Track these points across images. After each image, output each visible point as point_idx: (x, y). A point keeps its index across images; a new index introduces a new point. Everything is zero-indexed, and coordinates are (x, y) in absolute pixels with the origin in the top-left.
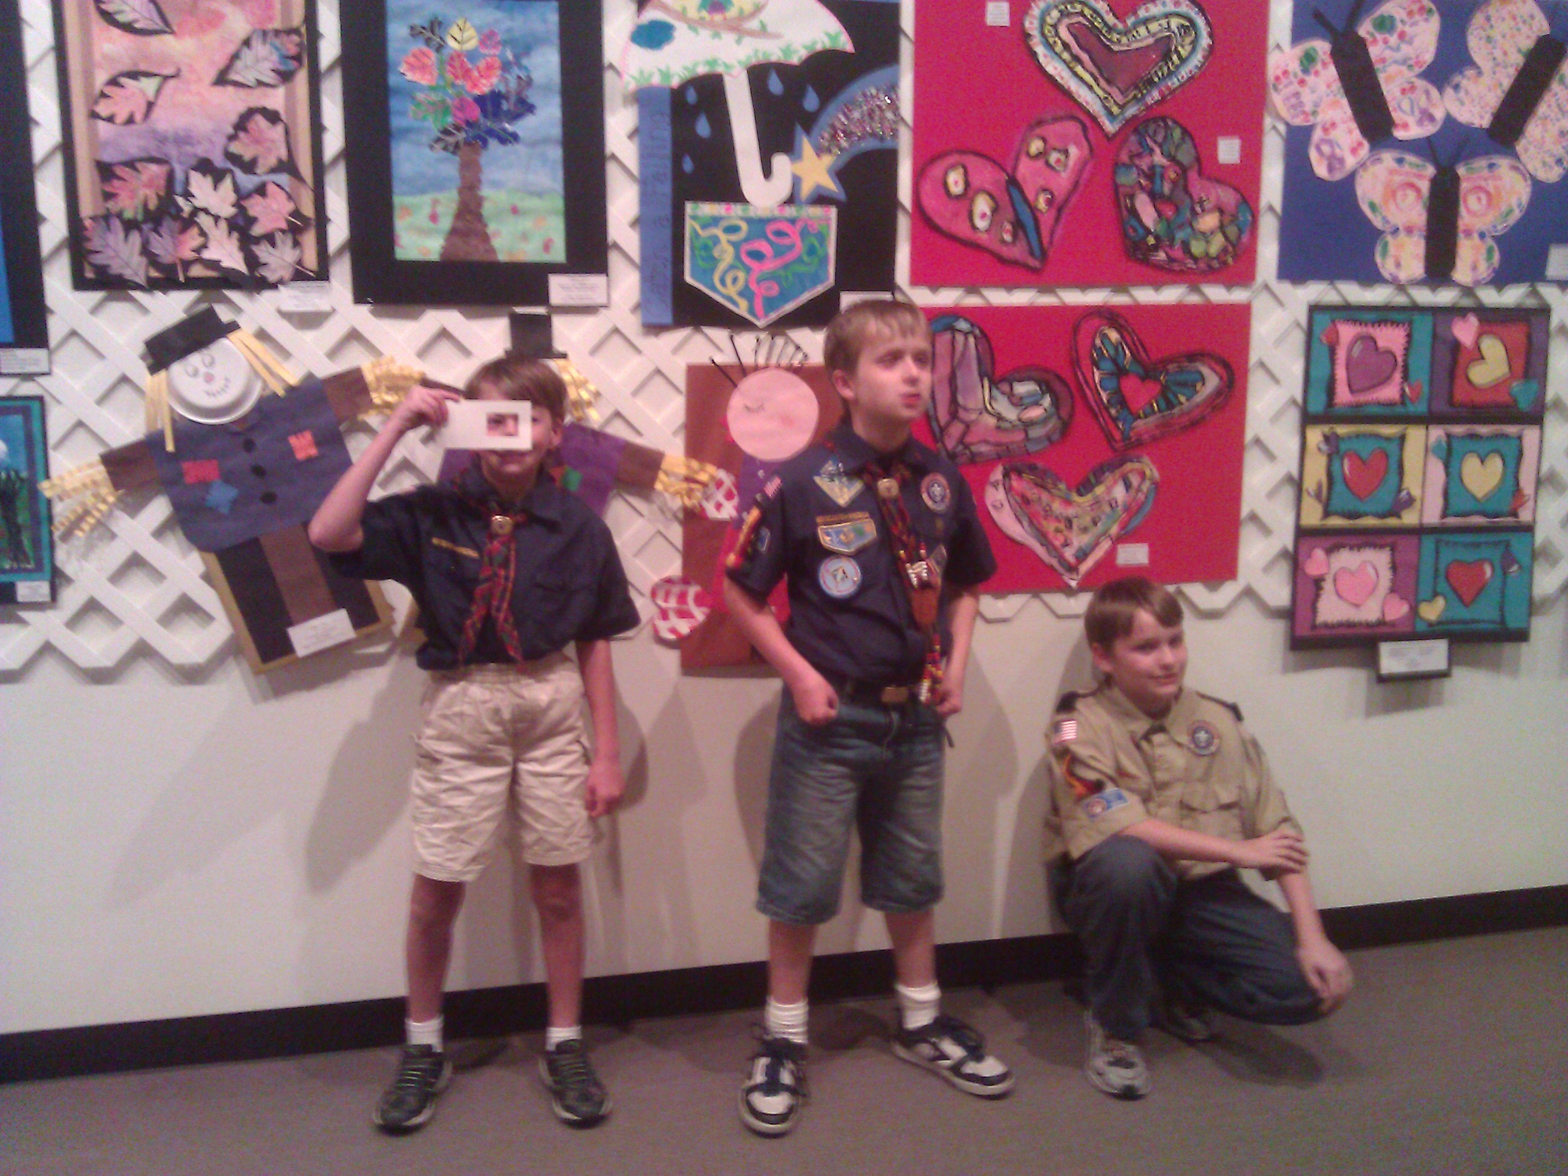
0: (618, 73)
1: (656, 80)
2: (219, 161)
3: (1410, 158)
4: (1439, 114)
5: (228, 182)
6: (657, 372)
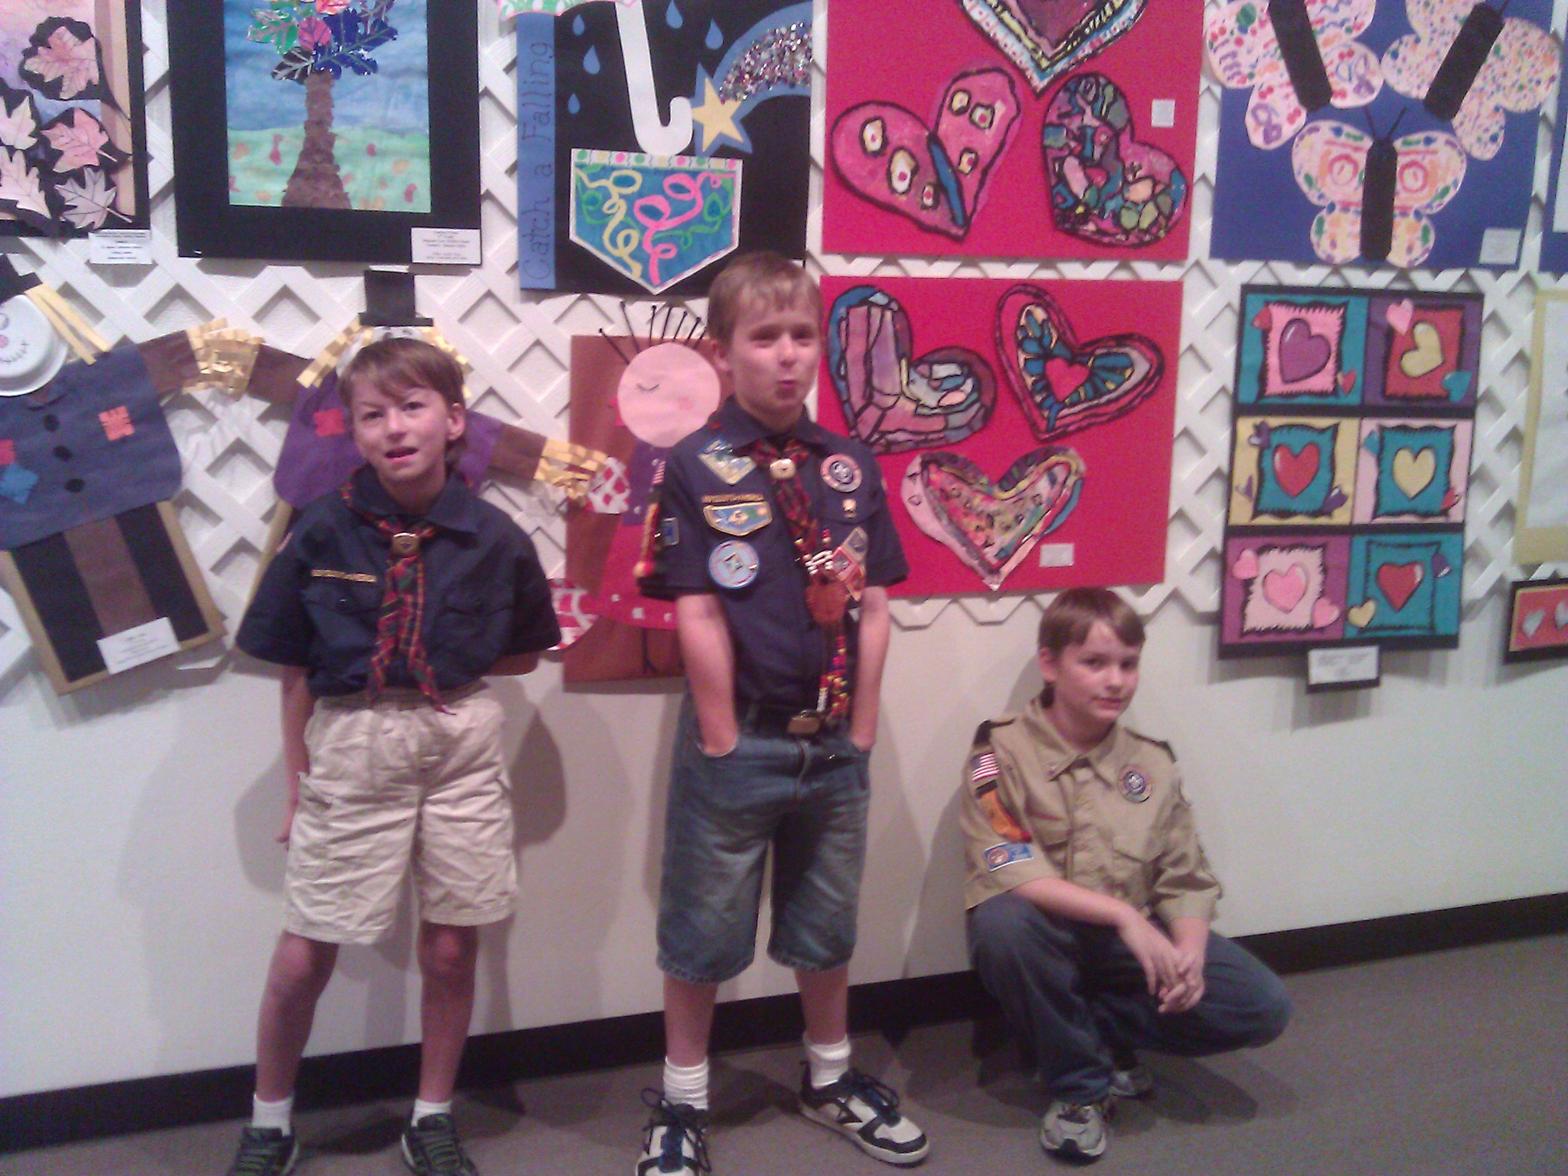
1: (538, 7)
2: (14, 82)
3: (1347, 129)
4: (1377, 83)
5: (25, 105)
6: (538, 343)
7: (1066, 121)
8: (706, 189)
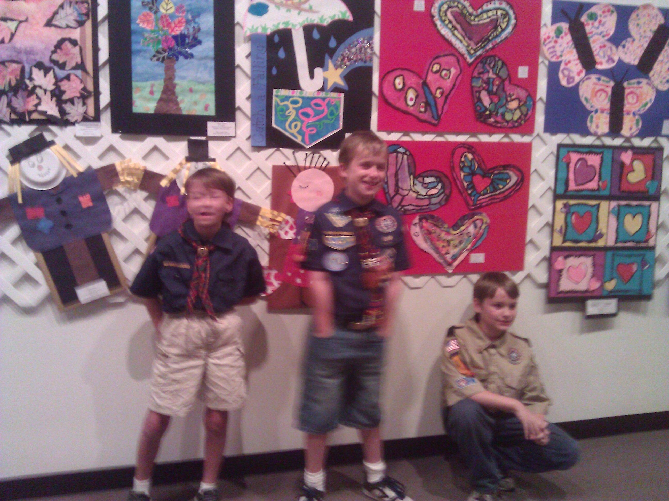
0: (242, 27)
1: (260, 31)
2: (47, 63)
3: (603, 78)
4: (616, 58)
5: (51, 73)
6: (258, 168)
7: (482, 76)
8: (329, 105)
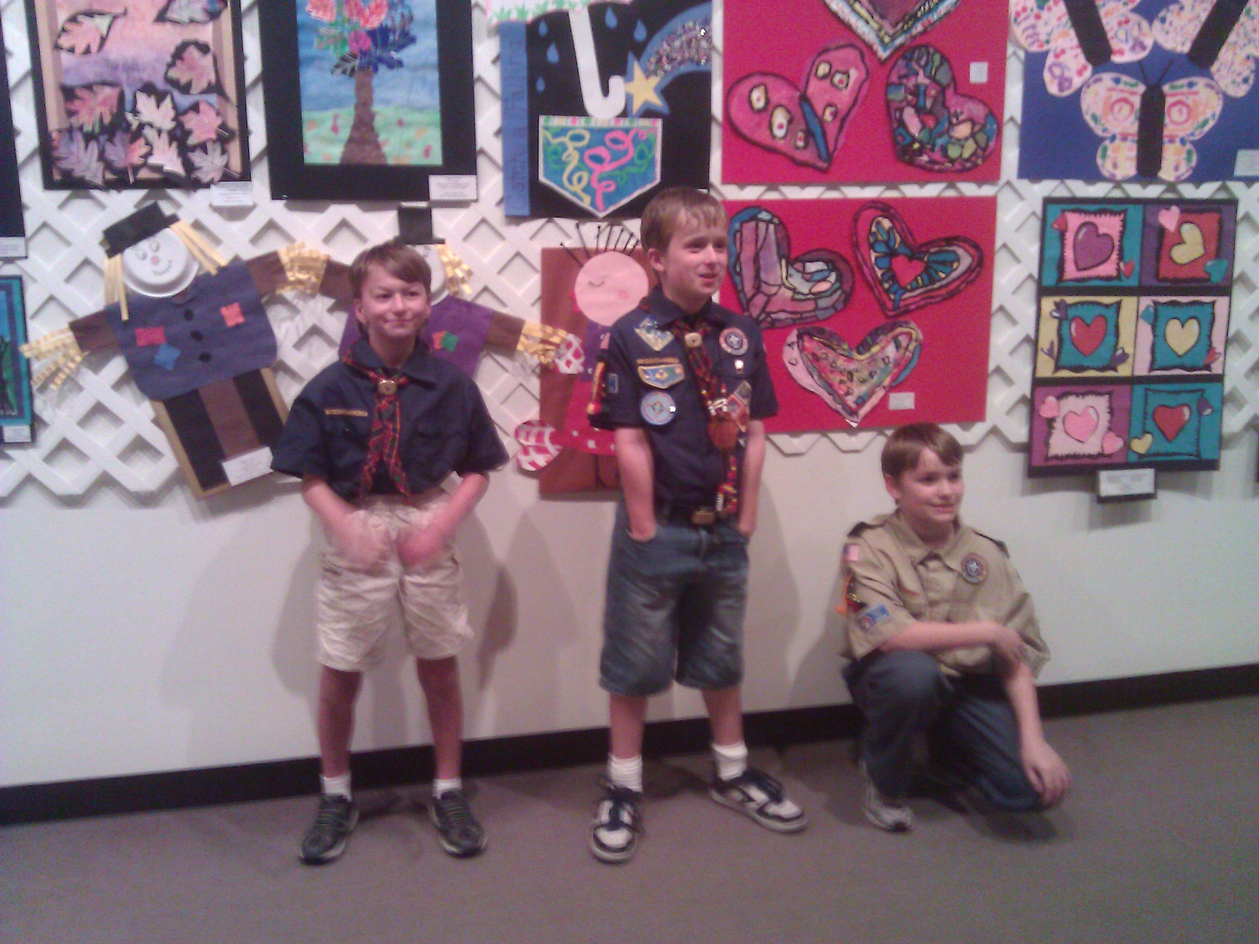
0: (484, 12)
1: (514, 16)
2: (160, 84)
3: (1125, 78)
4: (1149, 42)
5: (168, 101)
6: (518, 254)
7: (905, 81)
8: (636, 141)
